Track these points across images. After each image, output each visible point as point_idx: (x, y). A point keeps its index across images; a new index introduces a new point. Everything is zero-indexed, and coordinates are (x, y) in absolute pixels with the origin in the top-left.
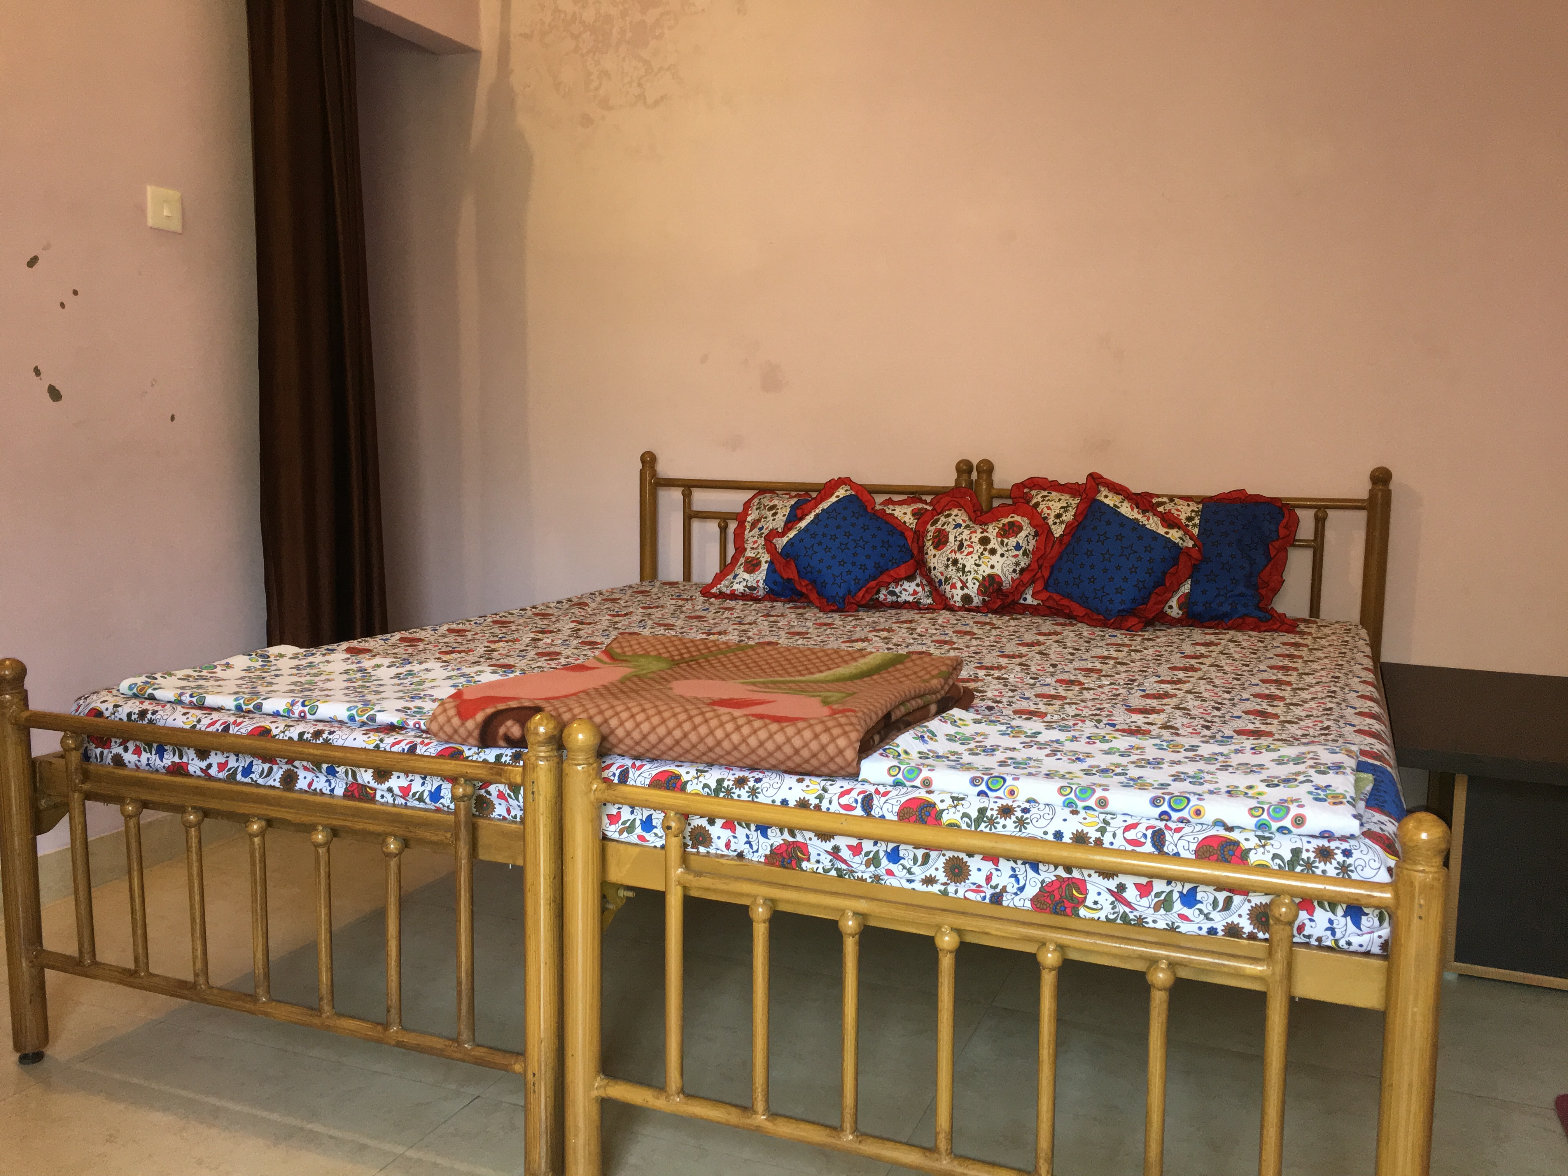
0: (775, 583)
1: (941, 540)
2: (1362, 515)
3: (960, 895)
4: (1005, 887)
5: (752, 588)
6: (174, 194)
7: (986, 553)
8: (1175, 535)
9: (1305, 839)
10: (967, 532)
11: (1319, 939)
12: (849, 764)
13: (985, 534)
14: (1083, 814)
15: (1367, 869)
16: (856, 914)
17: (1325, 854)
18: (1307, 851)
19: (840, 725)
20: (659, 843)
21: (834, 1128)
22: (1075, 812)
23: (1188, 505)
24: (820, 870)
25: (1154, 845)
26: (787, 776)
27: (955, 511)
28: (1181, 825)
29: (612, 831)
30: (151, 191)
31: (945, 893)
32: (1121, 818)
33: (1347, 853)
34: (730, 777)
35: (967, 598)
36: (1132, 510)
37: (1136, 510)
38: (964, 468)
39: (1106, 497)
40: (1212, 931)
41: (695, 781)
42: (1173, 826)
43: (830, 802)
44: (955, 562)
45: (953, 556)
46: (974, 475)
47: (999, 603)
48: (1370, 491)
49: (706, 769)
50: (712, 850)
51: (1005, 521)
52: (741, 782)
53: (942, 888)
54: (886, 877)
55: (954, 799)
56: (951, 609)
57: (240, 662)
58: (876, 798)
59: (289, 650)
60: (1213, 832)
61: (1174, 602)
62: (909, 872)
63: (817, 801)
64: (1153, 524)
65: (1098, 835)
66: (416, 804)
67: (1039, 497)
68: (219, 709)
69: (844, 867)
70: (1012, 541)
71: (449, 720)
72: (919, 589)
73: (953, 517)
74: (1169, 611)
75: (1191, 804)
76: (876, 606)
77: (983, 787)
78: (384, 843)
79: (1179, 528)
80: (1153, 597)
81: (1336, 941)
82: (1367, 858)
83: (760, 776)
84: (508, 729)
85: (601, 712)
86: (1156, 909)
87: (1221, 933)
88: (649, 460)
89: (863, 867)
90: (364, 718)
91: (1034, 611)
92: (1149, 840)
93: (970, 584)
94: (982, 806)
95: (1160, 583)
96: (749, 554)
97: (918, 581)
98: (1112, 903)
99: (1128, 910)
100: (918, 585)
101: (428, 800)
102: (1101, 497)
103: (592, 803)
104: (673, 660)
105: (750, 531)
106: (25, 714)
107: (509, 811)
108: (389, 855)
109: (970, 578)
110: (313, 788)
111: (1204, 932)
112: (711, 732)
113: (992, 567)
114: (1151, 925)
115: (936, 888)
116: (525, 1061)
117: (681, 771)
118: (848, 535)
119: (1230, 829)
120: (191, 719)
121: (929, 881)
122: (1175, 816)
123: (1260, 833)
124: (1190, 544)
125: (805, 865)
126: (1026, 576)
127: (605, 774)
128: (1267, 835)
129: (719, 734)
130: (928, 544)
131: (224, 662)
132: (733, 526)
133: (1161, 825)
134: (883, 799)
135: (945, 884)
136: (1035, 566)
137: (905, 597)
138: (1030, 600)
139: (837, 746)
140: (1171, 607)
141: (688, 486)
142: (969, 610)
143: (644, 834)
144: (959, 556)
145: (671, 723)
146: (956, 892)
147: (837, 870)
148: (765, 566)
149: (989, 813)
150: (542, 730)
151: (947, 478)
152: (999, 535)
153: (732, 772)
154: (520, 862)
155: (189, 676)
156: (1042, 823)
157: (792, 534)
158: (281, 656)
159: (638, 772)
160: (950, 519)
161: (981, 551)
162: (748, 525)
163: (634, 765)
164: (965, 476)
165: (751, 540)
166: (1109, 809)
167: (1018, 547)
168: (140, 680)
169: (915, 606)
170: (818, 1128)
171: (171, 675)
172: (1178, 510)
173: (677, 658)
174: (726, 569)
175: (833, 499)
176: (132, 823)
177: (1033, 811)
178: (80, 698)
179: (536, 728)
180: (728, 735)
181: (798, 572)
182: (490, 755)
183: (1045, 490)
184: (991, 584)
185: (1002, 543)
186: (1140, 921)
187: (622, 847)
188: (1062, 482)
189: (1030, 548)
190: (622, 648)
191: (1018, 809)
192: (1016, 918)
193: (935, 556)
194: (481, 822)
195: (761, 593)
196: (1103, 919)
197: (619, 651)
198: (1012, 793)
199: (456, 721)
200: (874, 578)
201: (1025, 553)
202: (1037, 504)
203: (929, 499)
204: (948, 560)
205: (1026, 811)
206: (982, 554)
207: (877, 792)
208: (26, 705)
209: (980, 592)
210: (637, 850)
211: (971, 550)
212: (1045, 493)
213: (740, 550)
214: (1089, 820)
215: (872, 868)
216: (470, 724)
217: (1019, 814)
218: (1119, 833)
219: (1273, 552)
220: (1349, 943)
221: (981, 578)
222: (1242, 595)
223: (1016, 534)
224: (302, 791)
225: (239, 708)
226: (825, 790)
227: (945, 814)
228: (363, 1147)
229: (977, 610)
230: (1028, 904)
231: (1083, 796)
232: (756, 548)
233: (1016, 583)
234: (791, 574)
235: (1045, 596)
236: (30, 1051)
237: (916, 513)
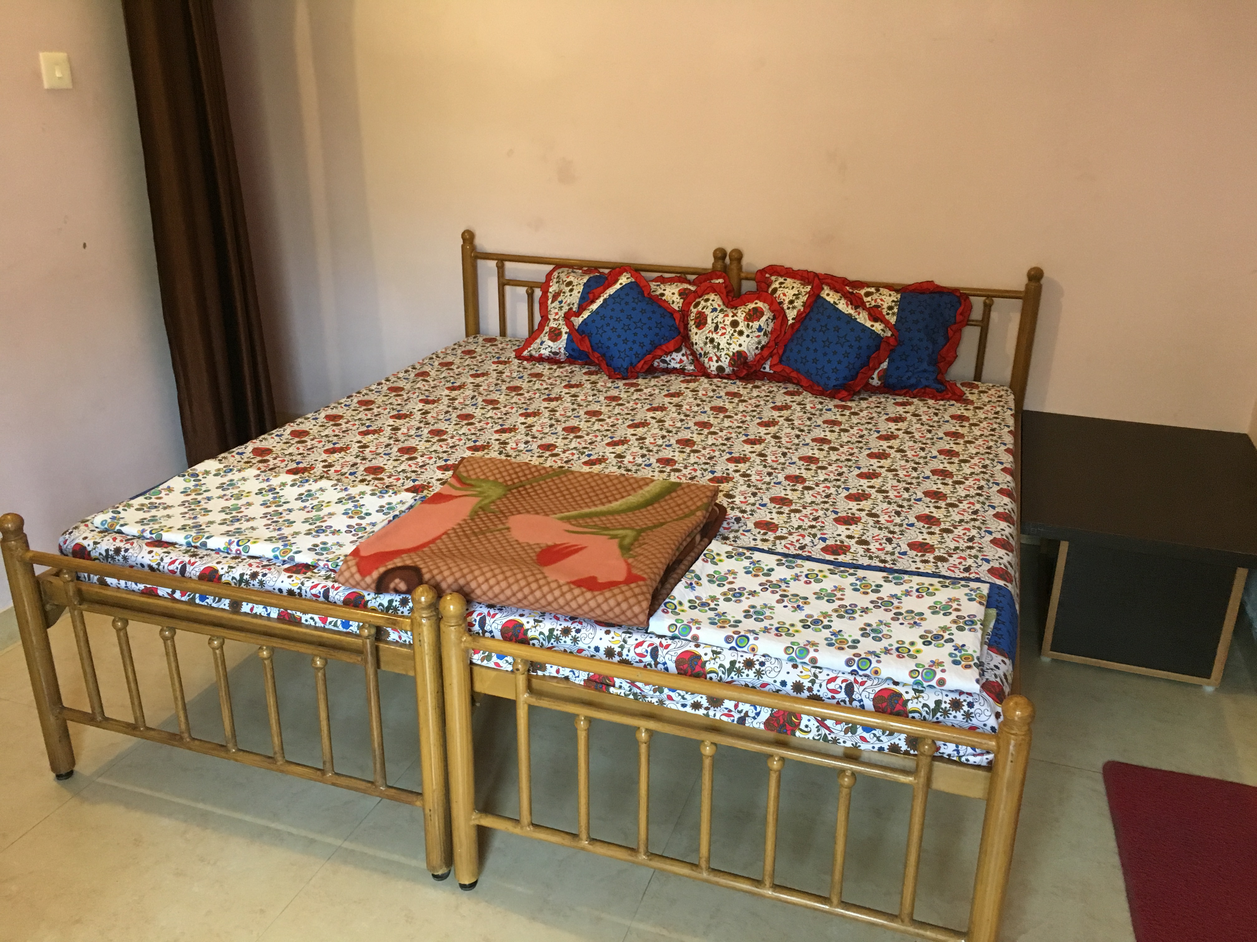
0: (573, 350)
1: (701, 322)
2: (1019, 303)
3: (717, 717)
4: (747, 712)
5: (556, 353)
6: (62, 56)
7: (736, 334)
8: (878, 327)
9: (944, 693)
10: (721, 315)
11: (949, 755)
12: (642, 623)
13: (735, 318)
14: (800, 668)
15: (983, 715)
16: (647, 730)
17: (956, 705)
18: (945, 702)
19: (635, 596)
20: (510, 668)
21: (632, 849)
22: (795, 666)
23: (890, 295)
24: (622, 694)
25: (846, 693)
26: (598, 627)
27: (712, 296)
28: (865, 679)
29: (476, 659)
30: (43, 57)
31: (707, 715)
32: (825, 672)
33: (971, 705)
34: (558, 627)
35: (720, 369)
36: (847, 305)
37: (850, 306)
38: (720, 255)
39: (828, 295)
40: (881, 749)
41: (534, 629)
42: (859, 679)
43: (629, 651)
44: (712, 341)
45: (710, 335)
46: (727, 260)
47: (745, 372)
48: (1027, 285)
49: (541, 619)
50: (547, 674)
51: (751, 306)
52: (566, 632)
53: (705, 712)
54: (667, 702)
55: (714, 652)
56: (708, 376)
57: (178, 483)
58: (660, 649)
59: (210, 465)
60: (885, 686)
61: (875, 376)
62: (683, 698)
63: (620, 650)
64: (863, 318)
65: (810, 685)
66: (331, 627)
67: (777, 283)
68: (173, 544)
69: (639, 691)
70: (756, 325)
71: (352, 575)
72: (684, 358)
73: (710, 302)
74: (871, 381)
75: (872, 666)
76: (651, 372)
77: (733, 644)
78: (313, 661)
79: (882, 322)
80: (860, 376)
81: (960, 757)
82: (983, 708)
83: (579, 627)
84: (397, 585)
85: (464, 576)
86: (846, 732)
87: (886, 751)
88: (468, 237)
89: (652, 693)
90: (286, 558)
91: (772, 378)
92: (843, 690)
93: (723, 359)
94: (733, 659)
95: (866, 364)
96: (553, 324)
97: (683, 351)
98: (817, 727)
99: (827, 732)
100: (683, 355)
101: (340, 627)
102: (824, 294)
103: (463, 650)
104: (507, 486)
105: (552, 302)
106: (29, 555)
107: (400, 637)
108: (318, 669)
109: (723, 354)
110: (254, 612)
111: (876, 749)
112: (544, 596)
113: (740, 345)
114: (842, 744)
115: (701, 712)
116: (423, 800)
117: (523, 620)
118: (629, 317)
119: (896, 683)
120: (155, 557)
121: (696, 706)
122: (861, 673)
123: (915, 687)
124: (889, 334)
125: (612, 690)
126: (765, 351)
127: (469, 619)
128: (920, 688)
129: (550, 598)
130: (692, 323)
131: (165, 486)
132: (538, 293)
133: (851, 678)
134: (665, 651)
135: (707, 709)
136: (772, 343)
137: (673, 364)
138: (767, 369)
139: (633, 612)
140: (873, 379)
141: (501, 259)
142: (722, 378)
143: (499, 661)
144: (715, 336)
145: (515, 588)
146: (715, 715)
147: (635, 694)
148: (565, 336)
149: (737, 665)
150: (423, 599)
151: (707, 262)
152: (746, 319)
153: (559, 623)
154: (411, 673)
155: (143, 505)
156: (773, 674)
157: (586, 315)
158: (207, 473)
159: (493, 620)
160: (709, 304)
161: (732, 332)
162: (550, 296)
163: (489, 614)
164: (720, 263)
165: (554, 311)
166: (818, 665)
167: (760, 329)
168: (107, 516)
169: (681, 371)
170: (624, 850)
171: (129, 506)
172: (882, 300)
173: (510, 483)
174: (534, 334)
175: (618, 286)
176: (122, 634)
177: (767, 664)
178: (65, 533)
179: (420, 599)
180: (556, 599)
181: (592, 346)
182: (384, 599)
183: (782, 276)
184: (739, 358)
185: (748, 325)
186: (835, 741)
187: (484, 670)
188: (796, 268)
189: (769, 329)
190: (467, 471)
191: (757, 663)
192: (754, 737)
193: (696, 334)
194: (382, 645)
195: (563, 358)
196: (811, 738)
197: (465, 474)
198: (753, 649)
199: (358, 577)
200: (650, 352)
201: (765, 334)
202: (775, 290)
203: (692, 277)
204: (707, 338)
205: (762, 664)
206: (732, 335)
207: (661, 645)
208: (28, 546)
209: (730, 364)
210: (494, 673)
211: (724, 331)
212: (781, 280)
213: (545, 319)
214: (805, 673)
215: (658, 693)
216: (368, 580)
217: (757, 666)
218: (824, 684)
219: (950, 333)
220: (967, 760)
221: (731, 354)
222: (925, 371)
223: (758, 319)
224: (246, 614)
225: (189, 544)
226: (625, 641)
227: (707, 664)
228: (312, 841)
229: (728, 377)
230: (762, 727)
231: (801, 656)
232: (558, 320)
233: (758, 358)
234: (586, 347)
235: (779, 368)
236: (63, 772)
237: (682, 293)
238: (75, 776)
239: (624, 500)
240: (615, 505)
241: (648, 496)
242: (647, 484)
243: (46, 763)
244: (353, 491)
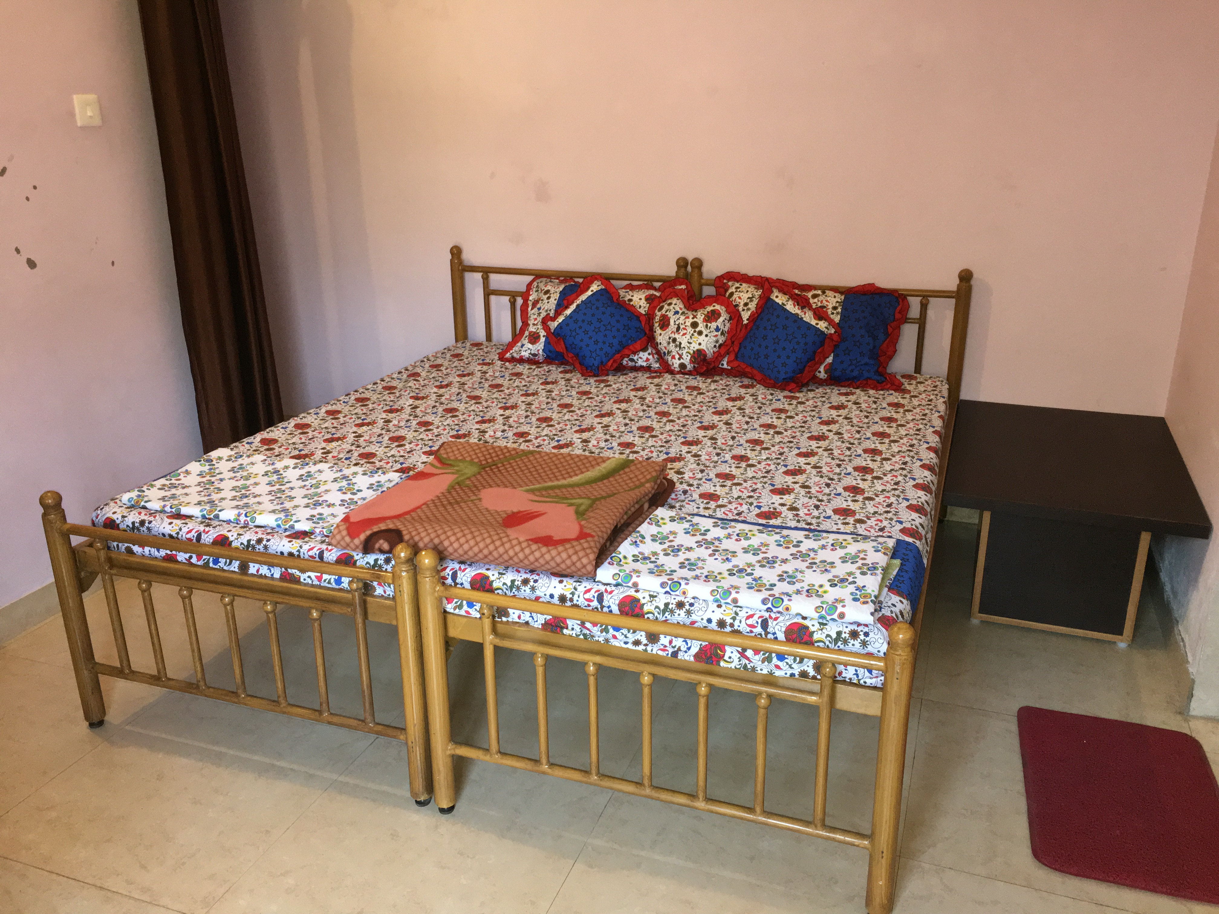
0: (550, 351)
1: (665, 323)
2: (953, 301)
3: (654, 652)
4: (680, 647)
5: (535, 355)
6: (92, 97)
7: (696, 334)
8: (822, 325)
9: (845, 625)
10: (683, 317)
11: (850, 679)
12: (589, 573)
13: (695, 320)
14: (724, 608)
15: (877, 643)
16: (594, 664)
17: (854, 635)
18: (845, 633)
19: (584, 549)
20: (478, 616)
21: (586, 772)
22: (719, 606)
23: (835, 297)
24: (574, 635)
25: (762, 628)
26: (553, 578)
27: (675, 301)
28: (778, 615)
29: (450, 608)
30: (77, 99)
31: (646, 650)
32: (745, 610)
33: (866, 634)
34: (519, 578)
35: (683, 366)
36: (795, 306)
37: (797, 307)
38: (682, 263)
39: (777, 297)
40: (792, 675)
41: (498, 581)
42: (773, 616)
43: (579, 597)
44: (674, 340)
45: (673, 336)
46: (689, 268)
47: (705, 368)
48: (958, 286)
49: (504, 572)
50: (510, 619)
51: (710, 308)
52: (525, 582)
53: (644, 648)
54: (612, 640)
55: (651, 596)
56: (672, 372)
57: (194, 467)
58: (605, 595)
59: (222, 452)
60: (795, 620)
61: (822, 369)
62: (626, 637)
63: (571, 596)
64: (808, 317)
65: (732, 621)
66: (326, 585)
67: (734, 288)
68: (190, 517)
69: (588, 632)
70: (713, 325)
71: (343, 538)
72: (650, 357)
73: (673, 305)
74: (818, 374)
75: (784, 604)
76: (620, 369)
77: (668, 589)
78: (310, 613)
79: (826, 320)
80: (807, 369)
81: (859, 680)
82: (877, 637)
83: (537, 577)
84: (381, 545)
85: (438, 536)
86: (763, 662)
87: (797, 676)
88: (456, 252)
89: (599, 633)
90: (287, 527)
91: (729, 373)
92: (759, 625)
93: (684, 356)
94: (666, 601)
95: (811, 359)
96: (532, 329)
97: (650, 351)
98: (739, 658)
99: (747, 662)
100: (649, 354)
101: (334, 584)
102: (773, 297)
103: (436, 598)
104: (481, 465)
105: (532, 309)
106: (66, 527)
107: (385, 592)
108: (315, 620)
109: (684, 352)
110: (260, 573)
111: (788, 675)
112: (506, 552)
113: (700, 344)
114: (759, 672)
115: (641, 648)
116: (406, 734)
117: (489, 573)
118: (599, 320)
119: (804, 618)
120: (175, 527)
121: (637, 643)
122: (775, 610)
123: (821, 621)
124: (832, 331)
125: (565, 631)
126: (723, 349)
127: (442, 574)
128: (825, 622)
129: (511, 553)
130: (656, 325)
131: (183, 469)
132: (520, 301)
133: (766, 615)
134: (610, 596)
135: (646, 645)
136: (729, 342)
137: (641, 363)
138: (725, 366)
139: (582, 563)
140: (820, 372)
141: (486, 272)
142: (684, 374)
143: (469, 610)
144: (677, 336)
145: (482, 545)
146: (652, 650)
147: (584, 635)
148: (543, 339)
149: (670, 606)
150: (402, 555)
151: (670, 270)
152: (705, 320)
153: (520, 575)
154: (394, 623)
155: (164, 485)
156: (701, 613)
157: (561, 319)
158: (220, 458)
159: (463, 574)
160: (671, 307)
161: (692, 332)
162: (530, 303)
163: (460, 568)
164: (683, 270)
165: (533, 317)
166: (738, 604)
167: (717, 329)
168: (134, 494)
169: (648, 369)
170: (577, 772)
171: (152, 486)
172: (827, 301)
173: (484, 462)
174: (515, 338)
175: (589, 293)
176: (146, 594)
177: (696, 605)
178: (97, 509)
179: (399, 555)
180: (516, 554)
181: (566, 348)
182: (371, 558)
183: (738, 282)
184: (699, 356)
185: (707, 326)
186: (754, 669)
187: (455, 617)
188: (751, 274)
189: (726, 329)
190: (447, 453)
191: (687, 604)
192: (685, 668)
193: (661, 334)
194: (369, 599)
195: (541, 359)
196: (733, 667)
197: (445, 456)
198: (684, 593)
199: (348, 539)
200: (618, 352)
201: (722, 334)
202: (732, 294)
203: (657, 284)
204: (670, 338)
205: (691, 605)
206: (693, 335)
207: (606, 591)
208: (65, 519)
209: (691, 362)
210: (465, 620)
211: (685, 331)
212: (737, 285)
213: (525, 324)
214: (727, 611)
215: (604, 634)
216: (357, 541)
217: (687, 607)
218: (743, 620)
219: (890, 330)
220: (865, 682)
221: (692, 352)
222: (866, 364)
223: (716, 320)
224: (253, 575)
225: (204, 517)
226: (575, 589)
227: (645, 606)
228: (312, 776)
229: (690, 373)
230: (692, 659)
231: (724, 597)
232: (536, 325)
233: (716, 355)
234: (561, 348)
235: (736, 364)
236: (96, 720)
237: (649, 299)
238: (106, 725)
239: (583, 475)
240: (575, 479)
241: (604, 471)
242: (604, 461)
243: (81, 713)
244: (347, 472)
